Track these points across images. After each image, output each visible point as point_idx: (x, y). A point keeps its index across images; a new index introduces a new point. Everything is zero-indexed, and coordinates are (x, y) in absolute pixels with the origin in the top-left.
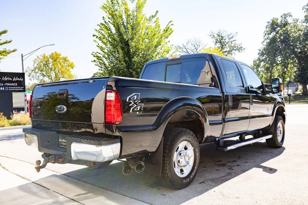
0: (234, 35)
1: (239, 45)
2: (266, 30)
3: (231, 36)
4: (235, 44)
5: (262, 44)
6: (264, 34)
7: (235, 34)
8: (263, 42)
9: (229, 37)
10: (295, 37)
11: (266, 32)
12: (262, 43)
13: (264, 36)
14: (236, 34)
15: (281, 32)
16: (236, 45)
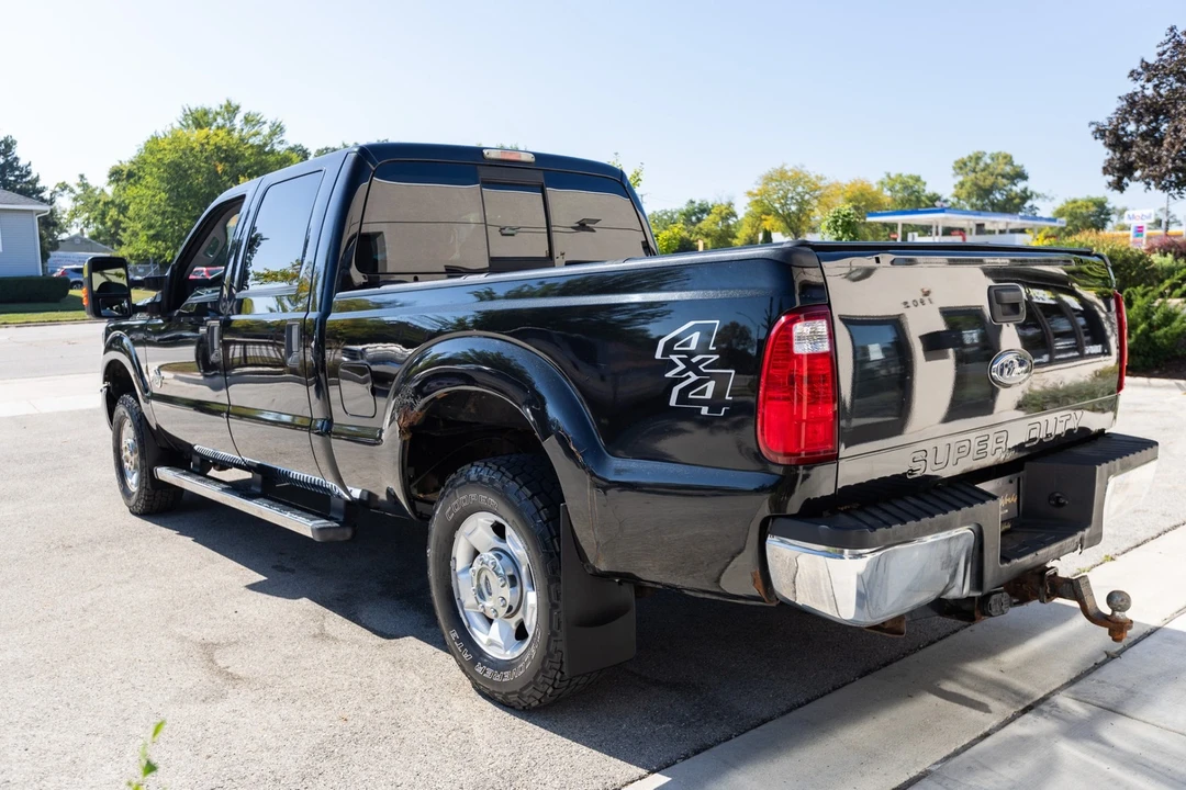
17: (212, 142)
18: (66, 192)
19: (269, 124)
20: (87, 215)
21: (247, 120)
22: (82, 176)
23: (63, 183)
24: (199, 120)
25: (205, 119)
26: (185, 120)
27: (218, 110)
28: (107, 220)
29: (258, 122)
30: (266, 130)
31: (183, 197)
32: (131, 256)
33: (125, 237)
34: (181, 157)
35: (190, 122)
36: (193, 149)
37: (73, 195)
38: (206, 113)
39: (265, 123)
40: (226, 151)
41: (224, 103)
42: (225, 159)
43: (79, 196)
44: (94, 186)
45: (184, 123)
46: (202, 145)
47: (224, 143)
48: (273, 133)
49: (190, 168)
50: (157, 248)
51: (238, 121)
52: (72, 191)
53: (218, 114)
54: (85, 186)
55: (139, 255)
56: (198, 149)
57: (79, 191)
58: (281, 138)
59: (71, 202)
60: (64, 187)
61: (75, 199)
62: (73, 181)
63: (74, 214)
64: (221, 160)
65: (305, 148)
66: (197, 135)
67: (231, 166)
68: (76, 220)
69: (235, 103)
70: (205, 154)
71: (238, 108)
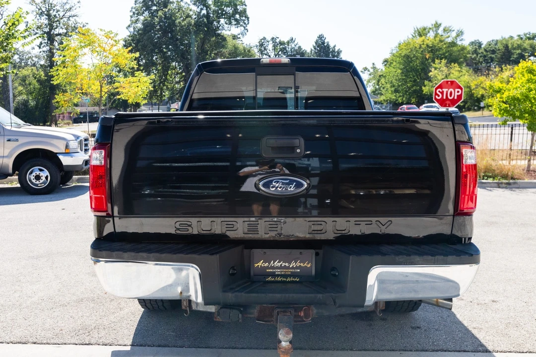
0: (73, 5)
1: (83, 26)
2: (134, 6)
3: (68, 7)
4: (75, 23)
5: (127, 30)
6: (132, 14)
7: (76, 3)
8: (129, 26)
9: (65, 7)
10: (183, 26)
11: (134, 10)
12: (127, 28)
13: (131, 17)
14: (78, 5)
15: (161, 14)
16: (79, 25)
17: (425, 43)
18: (366, 71)
19: (456, 31)
20: (374, 81)
21: (444, 30)
22: (373, 64)
23: (366, 67)
24: (422, 32)
25: (424, 32)
26: (415, 33)
27: (431, 27)
28: (380, 83)
29: (451, 30)
30: (454, 34)
31: (409, 71)
32: (384, 100)
33: (383, 91)
34: (410, 52)
35: (417, 34)
36: (416, 47)
37: (369, 73)
38: (425, 29)
39: (454, 31)
40: (432, 47)
41: (434, 23)
42: (431, 51)
43: (371, 73)
44: (378, 68)
45: (414, 35)
46: (420, 45)
47: (431, 43)
48: (458, 35)
49: (414, 57)
50: (395, 96)
51: (440, 31)
52: (369, 71)
53: (430, 29)
54: (374, 68)
55: (387, 100)
56: (418, 47)
57: (372, 70)
58: (462, 38)
59: (368, 75)
60: (366, 69)
61: (370, 75)
62: (369, 66)
63: (369, 81)
64: (429, 52)
65: (480, 41)
66: (419, 40)
67: (433, 55)
68: (369, 84)
69: (439, 22)
70: (422, 50)
71: (440, 24)
